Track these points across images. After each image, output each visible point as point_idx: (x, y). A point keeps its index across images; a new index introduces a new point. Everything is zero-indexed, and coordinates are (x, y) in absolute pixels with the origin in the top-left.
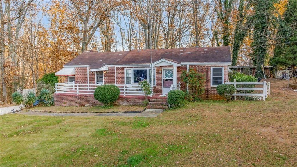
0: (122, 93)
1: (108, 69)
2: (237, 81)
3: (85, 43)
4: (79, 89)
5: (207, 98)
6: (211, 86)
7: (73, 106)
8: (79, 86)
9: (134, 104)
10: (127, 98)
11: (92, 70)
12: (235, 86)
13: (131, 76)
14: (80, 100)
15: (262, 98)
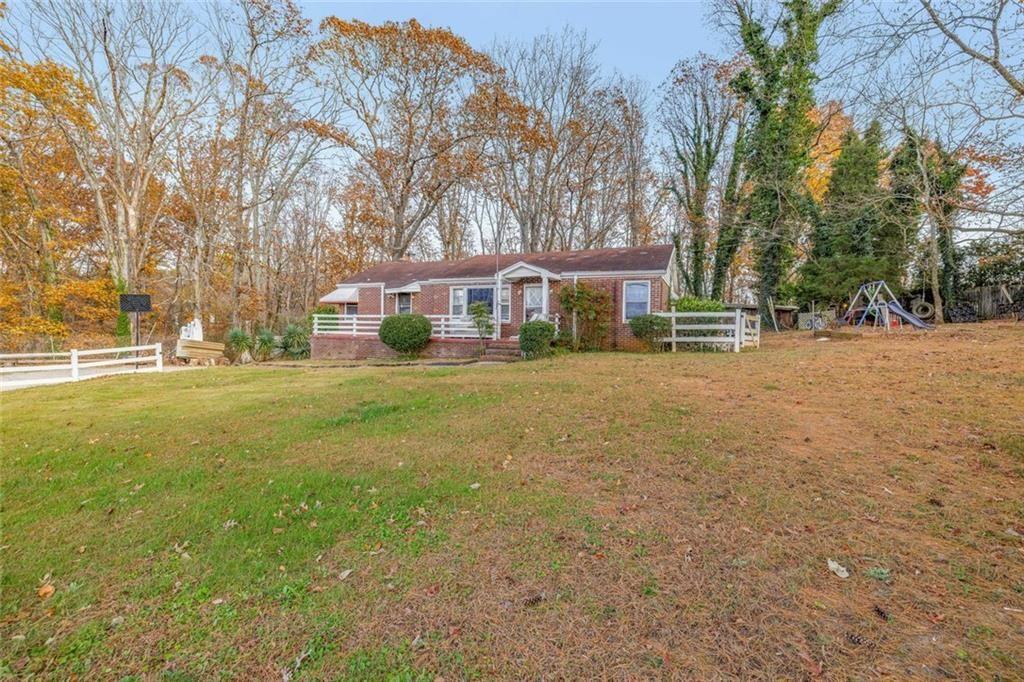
0: (436, 332)
1: (419, 290)
2: (678, 310)
3: (397, 251)
4: (358, 325)
5: (615, 347)
6: (624, 322)
7: (344, 359)
8: (358, 319)
9: (459, 355)
10: (447, 343)
11: (388, 291)
12: (674, 320)
13: (464, 302)
14: (357, 347)
15: (733, 346)
